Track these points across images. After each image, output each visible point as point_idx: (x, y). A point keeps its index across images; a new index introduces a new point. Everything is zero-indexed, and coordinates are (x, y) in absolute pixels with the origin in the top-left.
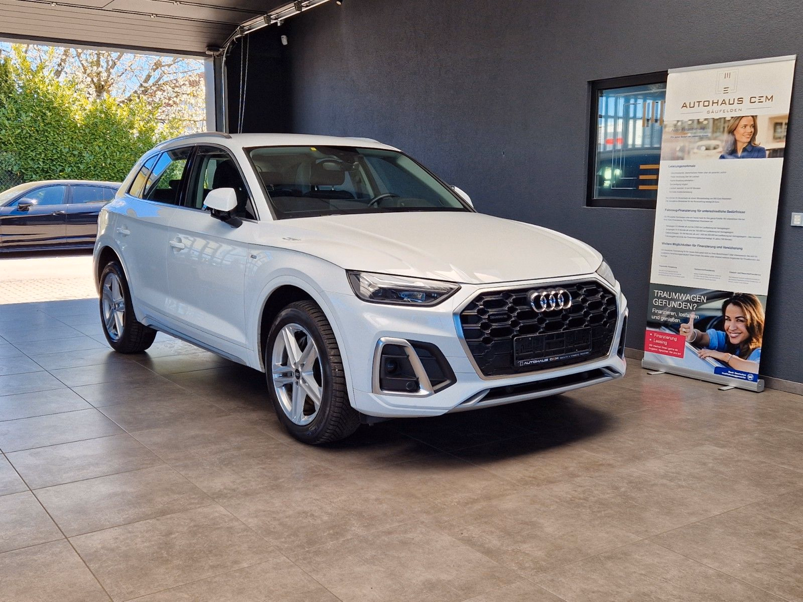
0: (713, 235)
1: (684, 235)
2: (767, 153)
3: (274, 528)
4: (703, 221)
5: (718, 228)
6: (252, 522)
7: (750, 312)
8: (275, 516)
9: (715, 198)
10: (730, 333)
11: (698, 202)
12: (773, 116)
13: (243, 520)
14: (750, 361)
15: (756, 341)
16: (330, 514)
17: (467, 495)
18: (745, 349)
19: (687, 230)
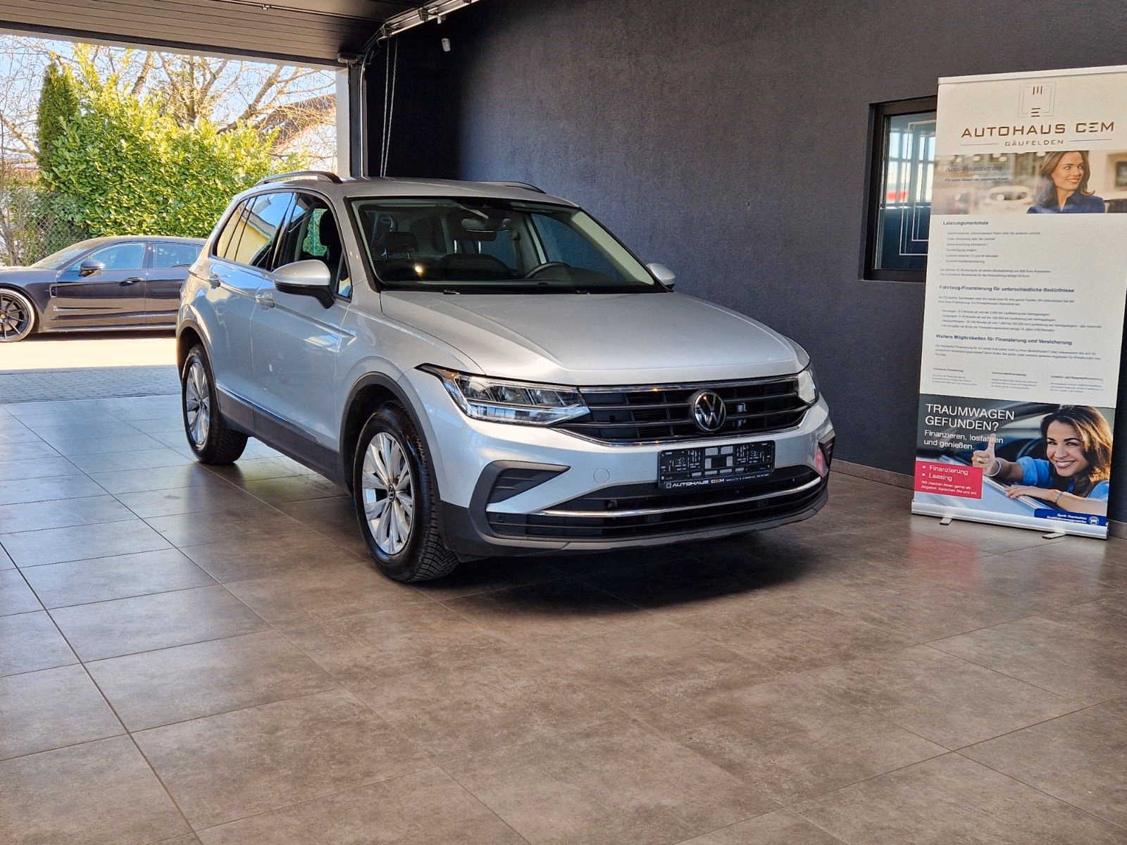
0: (1020, 324)
1: (973, 325)
2: (1107, 205)
3: (424, 724)
4: (1004, 304)
5: (1029, 314)
6: (394, 716)
7: (1088, 432)
8: (425, 707)
9: (1021, 271)
10: (1057, 461)
11: (994, 276)
12: (1114, 152)
13: (379, 712)
14: (1095, 499)
15: (1100, 471)
16: (503, 706)
17: (697, 681)
18: (1081, 483)
19: (979, 317)
